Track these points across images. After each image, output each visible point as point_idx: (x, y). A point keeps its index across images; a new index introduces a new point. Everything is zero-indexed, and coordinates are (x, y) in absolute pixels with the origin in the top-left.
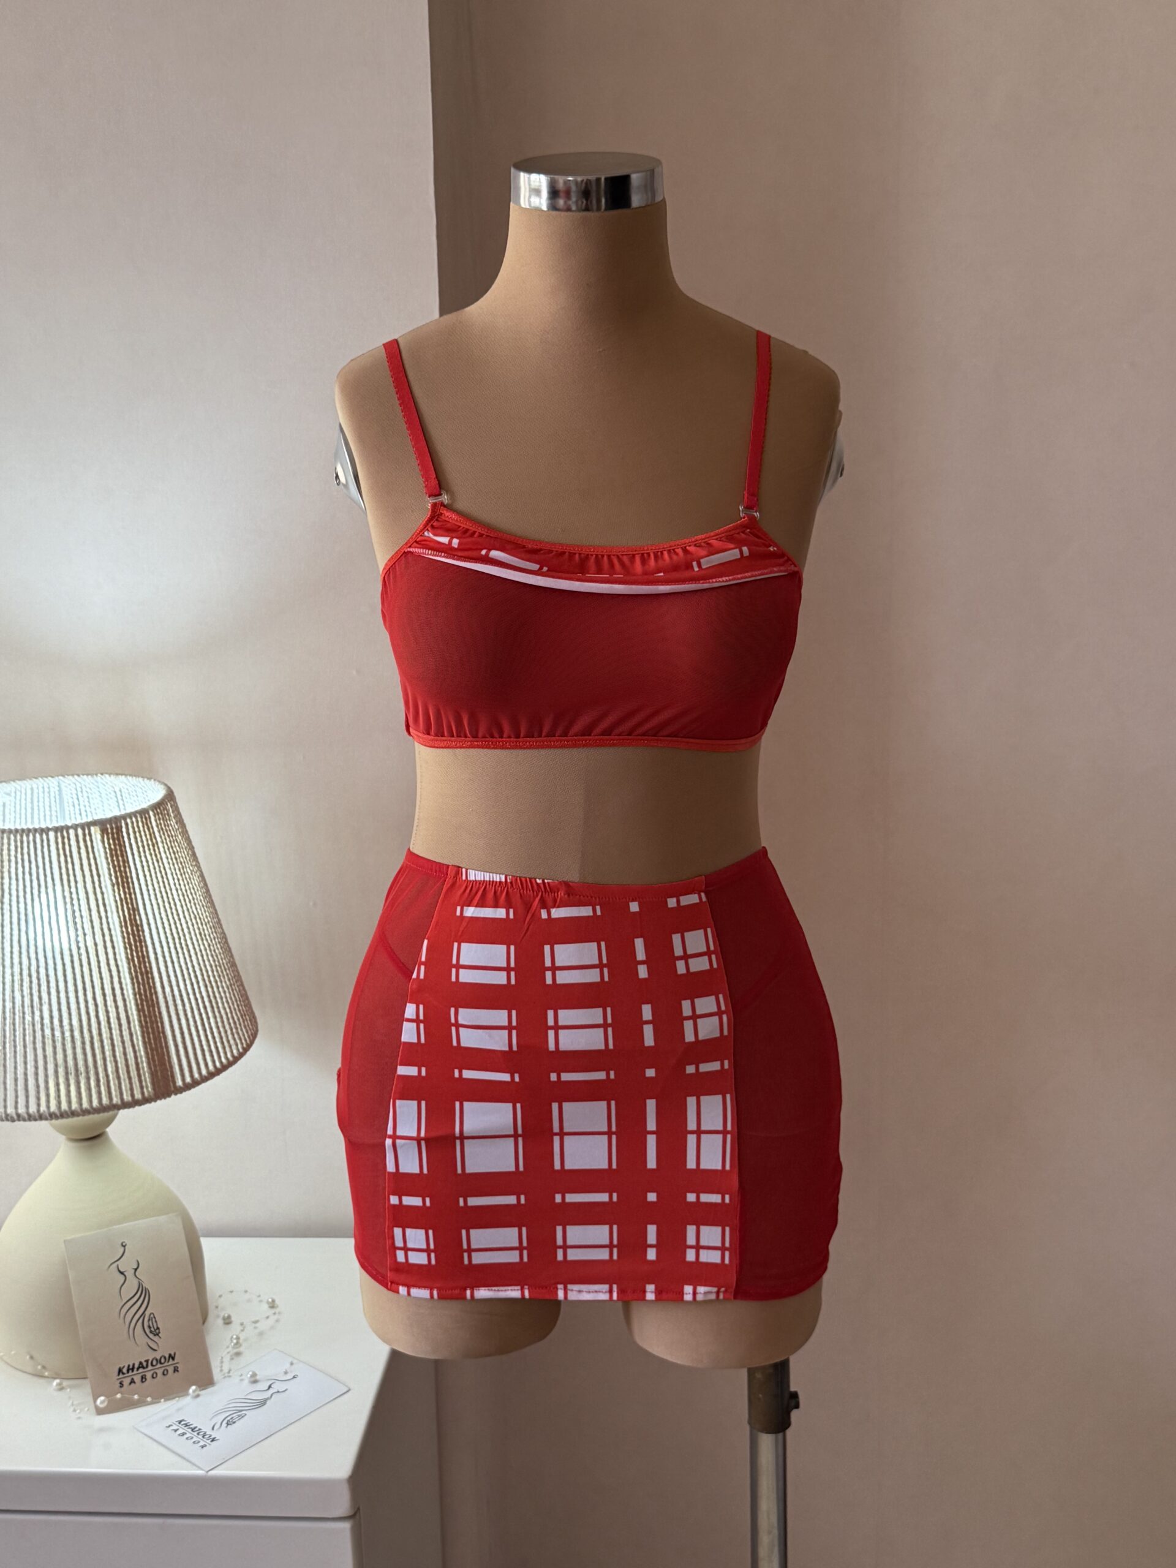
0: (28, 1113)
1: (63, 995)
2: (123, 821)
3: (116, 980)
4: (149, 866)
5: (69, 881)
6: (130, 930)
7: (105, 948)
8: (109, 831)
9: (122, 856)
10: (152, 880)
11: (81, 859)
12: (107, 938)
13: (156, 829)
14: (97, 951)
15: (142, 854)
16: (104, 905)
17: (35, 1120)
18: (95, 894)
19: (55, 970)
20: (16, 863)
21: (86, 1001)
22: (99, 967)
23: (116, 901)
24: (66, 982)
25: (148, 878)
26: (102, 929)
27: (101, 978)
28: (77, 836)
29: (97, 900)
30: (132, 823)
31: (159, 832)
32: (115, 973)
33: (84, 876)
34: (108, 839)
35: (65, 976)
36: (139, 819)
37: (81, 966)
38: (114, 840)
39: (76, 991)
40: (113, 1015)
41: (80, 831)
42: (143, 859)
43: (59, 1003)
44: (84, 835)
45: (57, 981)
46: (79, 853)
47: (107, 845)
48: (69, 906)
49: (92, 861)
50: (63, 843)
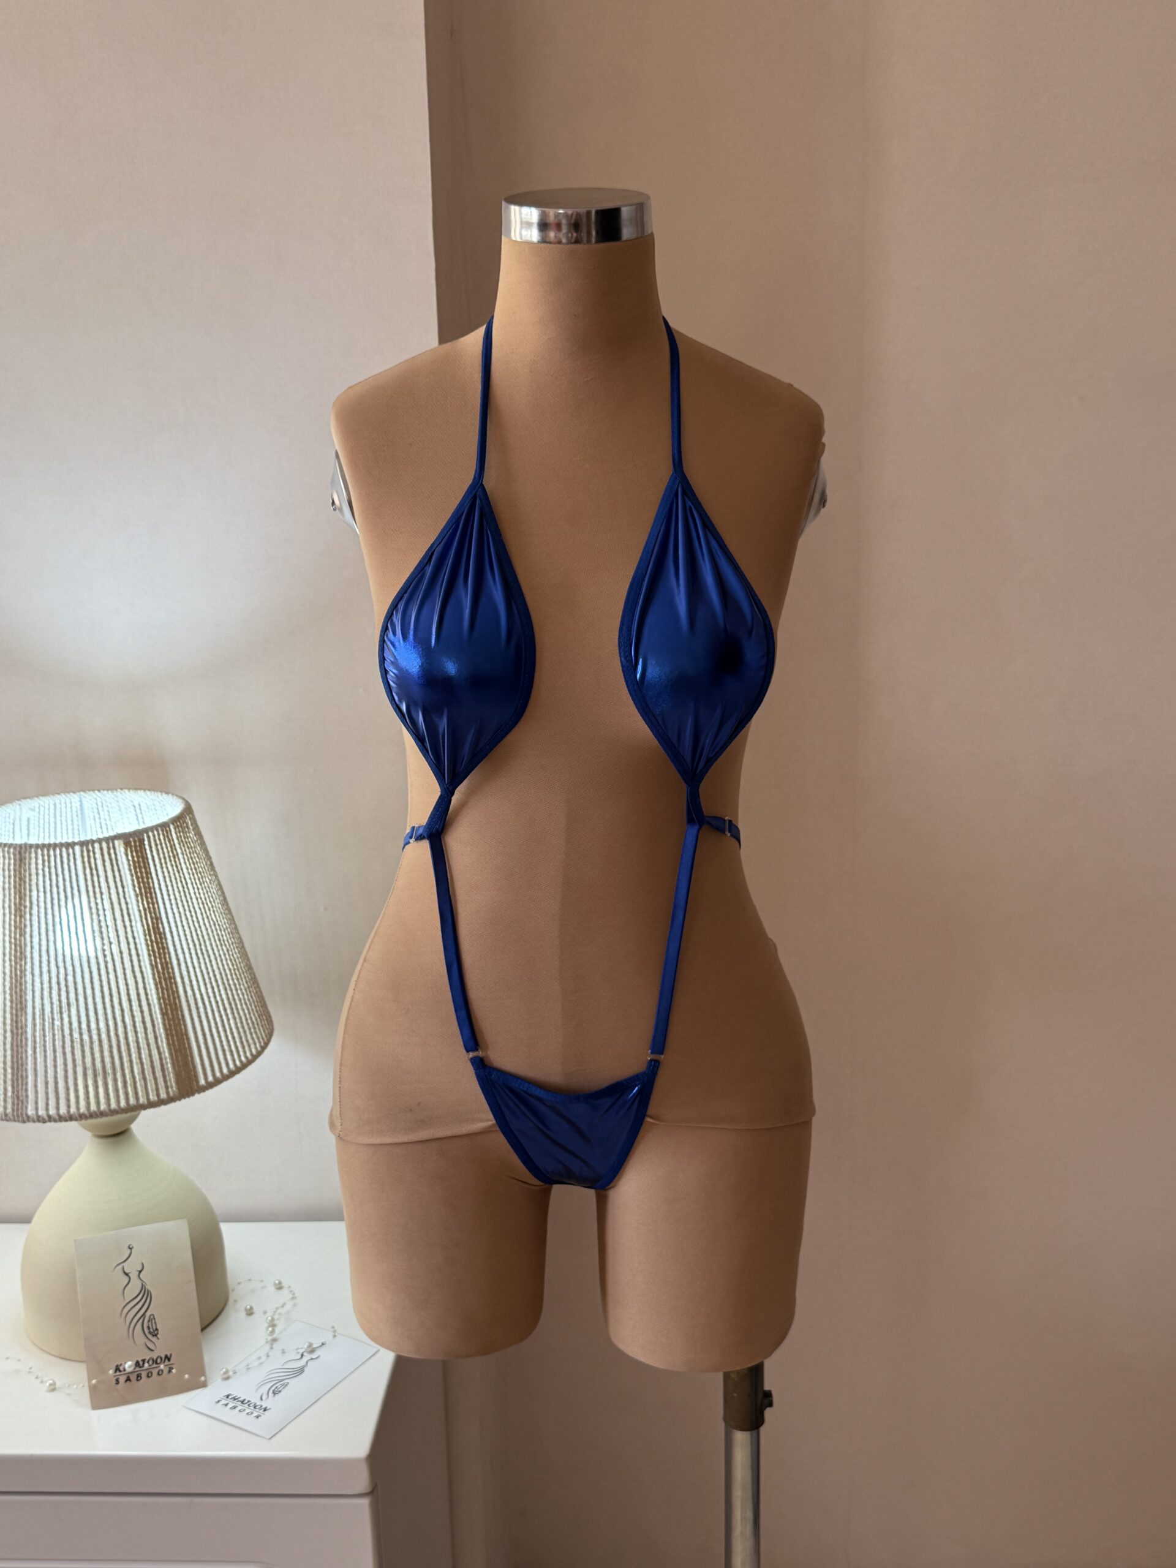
0: (58, 1114)
1: (90, 1000)
2: (145, 835)
3: (141, 985)
4: (170, 877)
5: (95, 893)
6: (153, 938)
7: (130, 955)
8: (133, 844)
9: (145, 868)
10: (173, 890)
11: (105, 871)
12: (132, 946)
13: (176, 841)
14: (122, 958)
15: (164, 865)
16: (129, 915)
17: (66, 1120)
18: (120, 904)
19: (83, 978)
20: (44, 876)
21: (113, 1007)
22: (125, 974)
23: (140, 911)
24: (93, 989)
25: (170, 888)
26: (127, 938)
27: (127, 985)
28: (101, 849)
29: (121, 910)
30: (154, 836)
31: (179, 844)
32: (140, 980)
33: (109, 888)
34: (132, 852)
35: (92, 983)
36: (161, 832)
37: (108, 973)
38: (137, 853)
39: (103, 997)
40: (138, 1019)
41: (104, 845)
42: (165, 870)
43: (87, 1010)
44: (109, 848)
45: (84, 988)
46: (104, 866)
47: (130, 858)
48: (95, 916)
49: (117, 874)
50: (89, 857)
